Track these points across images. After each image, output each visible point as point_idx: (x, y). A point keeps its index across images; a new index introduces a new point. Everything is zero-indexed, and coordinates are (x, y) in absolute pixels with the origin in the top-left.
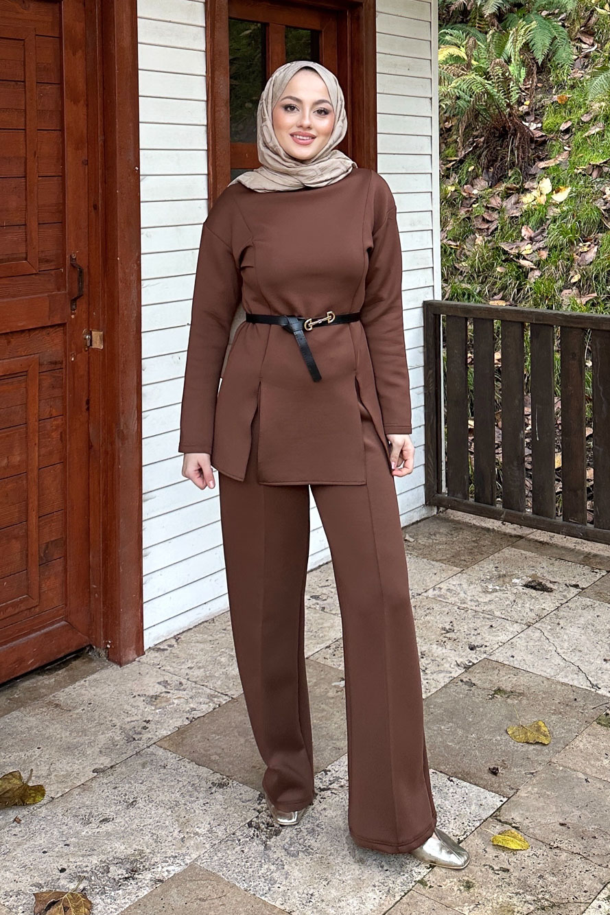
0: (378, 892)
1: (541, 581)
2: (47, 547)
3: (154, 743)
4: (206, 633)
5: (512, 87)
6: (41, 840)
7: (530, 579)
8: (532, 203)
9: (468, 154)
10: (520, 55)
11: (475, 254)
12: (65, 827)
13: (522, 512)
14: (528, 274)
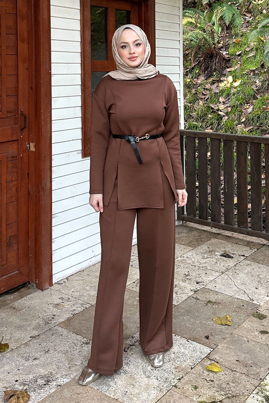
0: (156, 390)
1: (228, 253)
2: (10, 238)
3: (57, 325)
4: (80, 277)
5: (215, 36)
6: (7, 368)
7: (223, 253)
8: (224, 87)
9: (196, 65)
10: (219, 21)
11: (199, 109)
12: (18, 362)
13: (220, 223)
14: (222, 118)
